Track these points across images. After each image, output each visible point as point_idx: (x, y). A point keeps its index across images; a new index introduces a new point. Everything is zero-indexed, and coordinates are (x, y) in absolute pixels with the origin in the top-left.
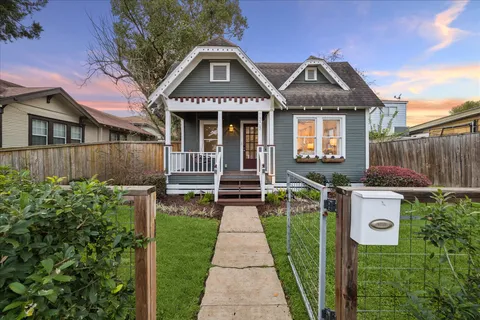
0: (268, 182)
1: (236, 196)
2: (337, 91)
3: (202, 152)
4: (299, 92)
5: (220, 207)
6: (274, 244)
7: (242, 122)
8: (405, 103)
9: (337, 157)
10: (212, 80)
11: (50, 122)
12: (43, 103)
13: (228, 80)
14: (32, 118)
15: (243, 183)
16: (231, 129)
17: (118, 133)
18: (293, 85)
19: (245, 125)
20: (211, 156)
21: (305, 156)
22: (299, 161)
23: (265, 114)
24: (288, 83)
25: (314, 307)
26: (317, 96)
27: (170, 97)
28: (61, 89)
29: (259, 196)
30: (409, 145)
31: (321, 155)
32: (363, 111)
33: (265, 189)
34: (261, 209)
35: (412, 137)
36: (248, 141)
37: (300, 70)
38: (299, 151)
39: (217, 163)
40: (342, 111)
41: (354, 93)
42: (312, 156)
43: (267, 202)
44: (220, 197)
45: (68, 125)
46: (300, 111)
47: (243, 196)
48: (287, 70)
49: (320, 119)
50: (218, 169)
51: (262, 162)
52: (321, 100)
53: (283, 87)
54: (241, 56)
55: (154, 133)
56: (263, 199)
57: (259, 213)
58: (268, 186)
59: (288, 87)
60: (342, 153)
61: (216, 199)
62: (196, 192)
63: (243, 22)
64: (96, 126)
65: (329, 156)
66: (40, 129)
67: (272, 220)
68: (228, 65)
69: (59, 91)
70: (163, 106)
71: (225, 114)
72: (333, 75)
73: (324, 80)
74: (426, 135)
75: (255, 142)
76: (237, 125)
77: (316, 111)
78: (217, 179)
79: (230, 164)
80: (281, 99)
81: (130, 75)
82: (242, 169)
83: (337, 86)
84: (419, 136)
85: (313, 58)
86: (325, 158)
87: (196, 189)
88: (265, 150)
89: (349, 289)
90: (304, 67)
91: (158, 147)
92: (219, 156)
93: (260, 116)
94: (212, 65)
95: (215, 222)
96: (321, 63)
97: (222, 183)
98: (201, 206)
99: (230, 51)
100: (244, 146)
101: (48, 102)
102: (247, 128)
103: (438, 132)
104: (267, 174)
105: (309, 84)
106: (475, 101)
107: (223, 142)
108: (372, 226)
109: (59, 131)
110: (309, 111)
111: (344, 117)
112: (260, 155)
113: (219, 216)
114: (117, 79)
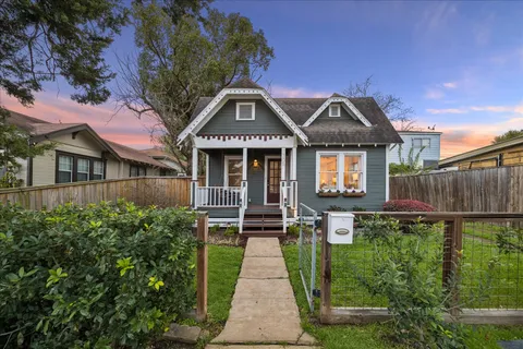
0: (290, 215)
1: (260, 229)
2: (359, 128)
3: (226, 187)
4: (322, 128)
5: (244, 238)
6: (290, 264)
7: (267, 157)
8: (439, 134)
9: (357, 191)
10: (238, 118)
11: (75, 157)
12: (69, 140)
13: (253, 118)
14: (60, 154)
15: (267, 216)
16: (256, 164)
17: (138, 167)
18: (317, 121)
19: (269, 160)
20: (236, 191)
21: (326, 191)
22: (321, 196)
23: (288, 151)
24: (311, 120)
25: (309, 289)
26: (340, 132)
27: (198, 135)
28: (86, 125)
29: (282, 228)
30: (435, 179)
31: (342, 189)
32: (384, 147)
33: (286, 222)
34: (282, 239)
35: (442, 170)
36: (272, 175)
37: (323, 108)
38: (322, 186)
39: (242, 197)
40: (363, 147)
41: (376, 130)
42: (334, 191)
43: (288, 233)
44: (244, 230)
45: (91, 160)
46: (322, 147)
47: (266, 229)
48: (312, 106)
49: (341, 155)
50: (242, 203)
51: (285, 197)
52: (343, 136)
53: (307, 124)
54: (266, 98)
55: (175, 167)
56: (285, 231)
57: (281, 242)
58: (291, 220)
59: (312, 124)
60: (363, 187)
61: (241, 232)
62: (221, 225)
63: (270, 52)
64: (118, 160)
65: (350, 191)
66: (65, 165)
67: (292, 248)
68: (253, 104)
69: (85, 127)
70: (191, 143)
71: (249, 150)
72: (356, 112)
73: (347, 116)
74: (456, 168)
75: (279, 177)
76: (261, 161)
77: (338, 148)
78: (242, 212)
79: (254, 198)
80: (303, 137)
81: (153, 109)
82: (265, 203)
83: (359, 122)
84: (448, 169)
85: (336, 96)
86: (346, 192)
87: (222, 222)
88: (289, 185)
89: (326, 273)
90: (327, 104)
91: (183, 182)
92: (243, 191)
93: (284, 152)
94: (238, 105)
95: (240, 249)
96: (344, 100)
97: (246, 216)
98: (227, 237)
99: (256, 92)
100: (268, 181)
101: (74, 138)
102: (272, 163)
103: (467, 165)
104: (289, 208)
105: (332, 120)
106: (519, 130)
107: (248, 177)
108: (337, 233)
109: (82, 166)
110: (331, 147)
111: (365, 153)
112: (283, 190)
113: (243, 245)
114: (140, 113)
